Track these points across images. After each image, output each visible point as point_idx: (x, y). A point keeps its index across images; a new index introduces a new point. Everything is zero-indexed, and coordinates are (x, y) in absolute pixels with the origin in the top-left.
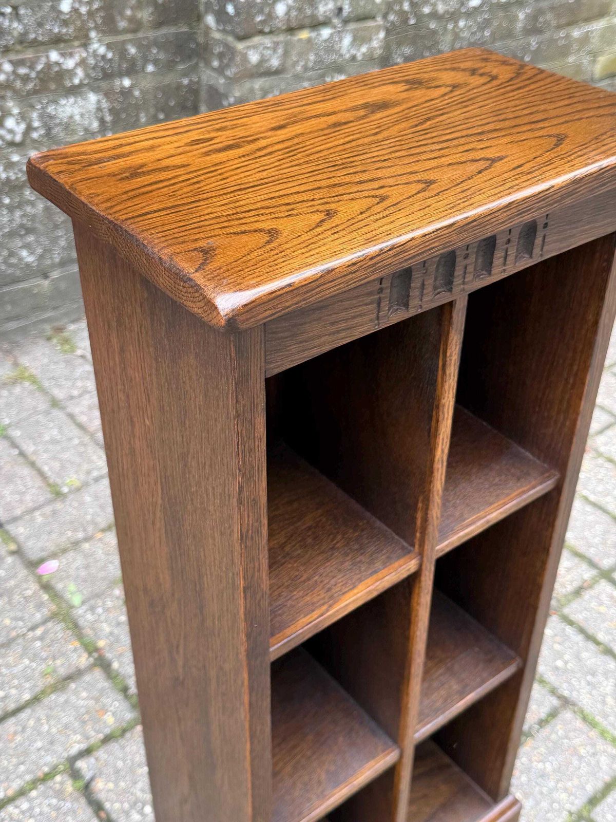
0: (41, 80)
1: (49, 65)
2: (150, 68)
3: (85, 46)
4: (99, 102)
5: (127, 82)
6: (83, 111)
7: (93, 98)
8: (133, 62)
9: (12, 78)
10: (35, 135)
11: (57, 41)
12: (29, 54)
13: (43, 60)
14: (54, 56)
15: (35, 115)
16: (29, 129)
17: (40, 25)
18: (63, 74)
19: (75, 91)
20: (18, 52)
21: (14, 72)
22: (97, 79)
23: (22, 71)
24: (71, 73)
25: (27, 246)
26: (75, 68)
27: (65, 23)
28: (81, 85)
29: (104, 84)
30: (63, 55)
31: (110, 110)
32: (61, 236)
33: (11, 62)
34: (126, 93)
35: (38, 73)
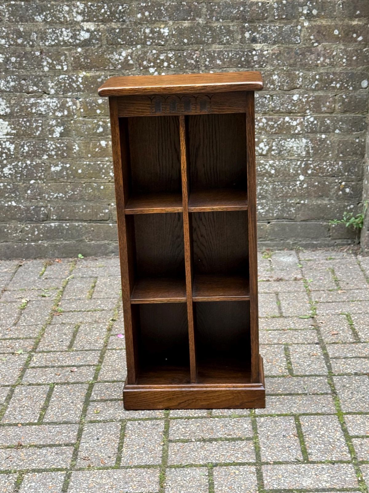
0: (279, 128)
1: (284, 123)
2: (337, 131)
3: (304, 116)
4: (307, 143)
5: (323, 136)
6: (298, 145)
7: (304, 141)
8: (328, 127)
9: (265, 125)
10: (273, 153)
11: (289, 113)
12: (276, 117)
13: (282, 119)
14: (287, 119)
15: (274, 144)
16: (270, 150)
17: (282, 104)
18: (290, 127)
19: (296, 136)
20: (270, 115)
21: (267, 123)
22: (307, 132)
23: (270, 123)
24: (295, 128)
25: (262, 204)
26: (296, 125)
27: (294, 105)
28: (299, 134)
29: (311, 135)
30: (291, 119)
31: (312, 147)
32: (279, 203)
33: (266, 118)
34: (323, 141)
35: (278, 125)
